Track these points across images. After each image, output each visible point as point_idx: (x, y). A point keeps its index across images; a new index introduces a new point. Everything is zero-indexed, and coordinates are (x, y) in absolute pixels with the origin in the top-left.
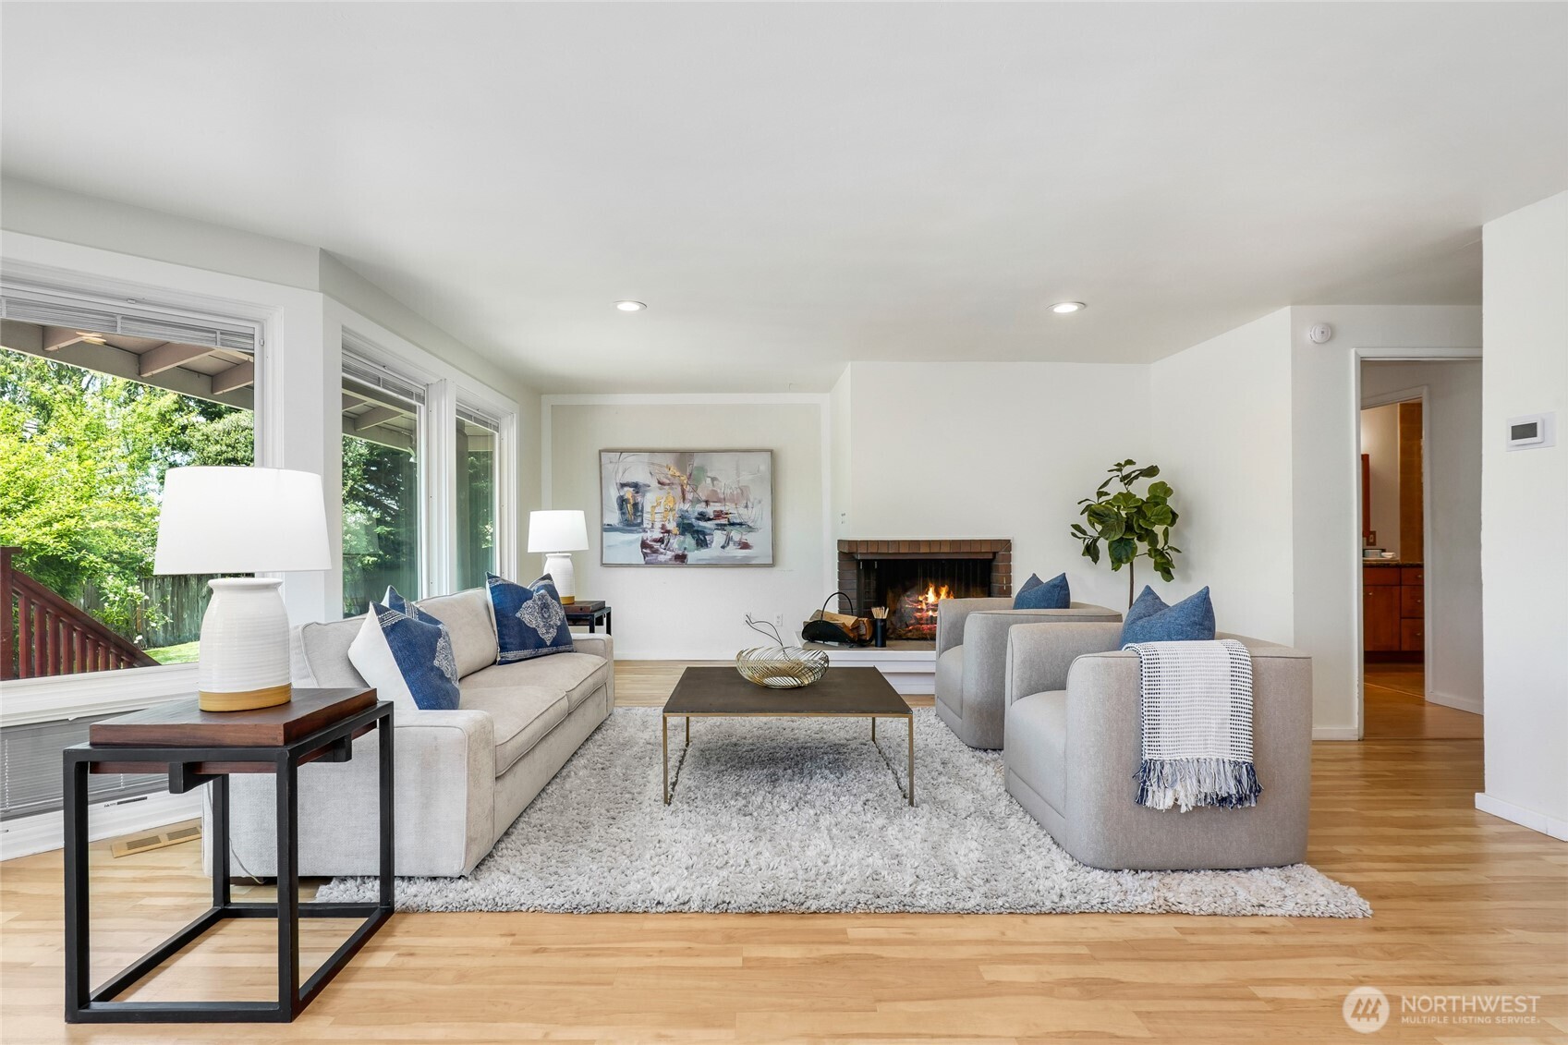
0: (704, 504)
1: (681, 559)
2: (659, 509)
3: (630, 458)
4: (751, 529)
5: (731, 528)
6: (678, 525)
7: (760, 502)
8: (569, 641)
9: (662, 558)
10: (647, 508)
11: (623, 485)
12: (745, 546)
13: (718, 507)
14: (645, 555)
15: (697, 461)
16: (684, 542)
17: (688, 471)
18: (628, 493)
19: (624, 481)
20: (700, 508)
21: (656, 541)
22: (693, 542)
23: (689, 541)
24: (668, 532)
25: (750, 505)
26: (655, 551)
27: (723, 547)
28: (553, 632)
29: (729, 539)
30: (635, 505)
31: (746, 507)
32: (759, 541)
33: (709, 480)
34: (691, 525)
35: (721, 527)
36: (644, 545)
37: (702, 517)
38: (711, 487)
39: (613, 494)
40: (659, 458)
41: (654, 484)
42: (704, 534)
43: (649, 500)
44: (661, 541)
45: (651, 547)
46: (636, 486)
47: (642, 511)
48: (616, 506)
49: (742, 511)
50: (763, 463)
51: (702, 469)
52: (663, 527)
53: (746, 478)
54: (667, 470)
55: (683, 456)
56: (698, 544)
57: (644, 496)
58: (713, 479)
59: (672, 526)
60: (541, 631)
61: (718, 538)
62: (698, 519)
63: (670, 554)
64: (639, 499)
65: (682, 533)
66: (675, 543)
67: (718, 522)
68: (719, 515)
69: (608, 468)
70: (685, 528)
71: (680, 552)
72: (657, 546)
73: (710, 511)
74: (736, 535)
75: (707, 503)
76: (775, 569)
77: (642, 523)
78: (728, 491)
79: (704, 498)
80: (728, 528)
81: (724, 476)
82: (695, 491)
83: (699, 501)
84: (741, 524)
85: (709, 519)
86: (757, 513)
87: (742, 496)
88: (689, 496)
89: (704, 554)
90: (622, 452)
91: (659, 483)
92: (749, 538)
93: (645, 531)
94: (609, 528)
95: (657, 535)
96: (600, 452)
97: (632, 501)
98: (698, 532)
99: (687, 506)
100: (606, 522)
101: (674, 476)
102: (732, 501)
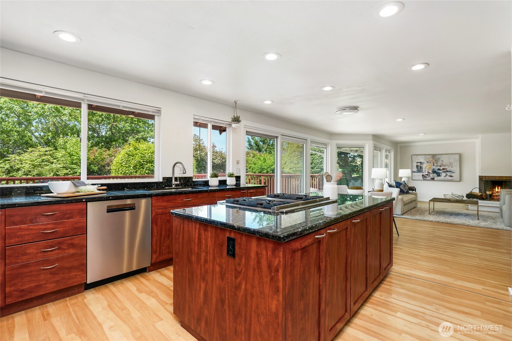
0: (439, 167)
1: (433, 179)
2: (427, 168)
3: (419, 157)
4: (453, 172)
5: (447, 172)
6: (432, 171)
7: (456, 166)
8: (409, 192)
9: (427, 179)
10: (424, 167)
11: (417, 163)
12: (451, 176)
13: (444, 167)
14: (423, 178)
15: (438, 157)
16: (434, 175)
17: (435, 159)
18: (419, 164)
20: (438, 167)
21: (426, 175)
22: (436, 175)
23: (435, 175)
24: (430, 173)
25: (453, 167)
26: (426, 177)
27: (445, 177)
28: (406, 190)
29: (446, 175)
30: (421, 167)
31: (452, 167)
32: (456, 176)
33: (441, 161)
34: (436, 171)
35: (445, 172)
36: (423, 176)
37: (439, 169)
38: (441, 163)
39: (415, 164)
40: (427, 156)
41: (426, 162)
42: (439, 173)
43: (424, 166)
44: (428, 175)
45: (425, 176)
46: (421, 163)
47: (422, 168)
48: (416, 167)
49: (450, 168)
50: (457, 157)
51: (439, 159)
52: (428, 172)
53: (451, 160)
54: (429, 159)
55: (434, 156)
56: (438, 176)
57: (423, 165)
58: (442, 161)
59: (430, 171)
60: (404, 190)
61: (444, 174)
62: (438, 170)
63: (430, 178)
64: (422, 165)
65: (433, 173)
66: (432, 175)
67: (443, 171)
68: (444, 169)
69: (414, 159)
70: (434, 172)
71: (433, 178)
72: (426, 176)
73: (441, 168)
74: (448, 174)
75: (440, 166)
76: (460, 183)
77: (422, 171)
78: (446, 163)
79: (439, 165)
81: (445, 160)
82: (437, 164)
83: (438, 166)
84: (450, 171)
85: (441, 170)
86: (455, 169)
87: (451, 164)
88: (435, 165)
89: (439, 178)
90: (417, 155)
91: (427, 162)
92: (453, 175)
93: (423, 172)
94: (414, 172)
95: (427, 173)
96: (412, 155)
97: (420, 166)
98: (438, 173)
99: (434, 167)
100: (413, 170)
101: (431, 160)
102: (447, 166)
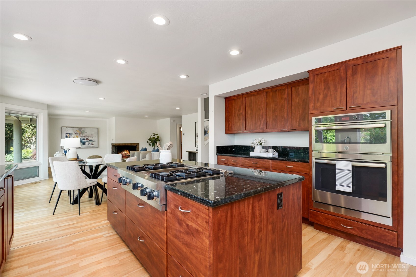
0: (84, 137)
3: (68, 129)
7: (95, 137)
10: (72, 138)
11: (67, 134)
12: (92, 144)
13: (87, 138)
15: (83, 129)
17: (81, 131)
19: (67, 133)
20: (84, 138)
25: (93, 137)
27: (88, 145)
29: (89, 143)
31: (93, 138)
32: (95, 144)
35: (88, 141)
37: (84, 139)
38: (86, 134)
39: (64, 135)
40: (74, 129)
41: (74, 133)
42: (84, 142)
46: (70, 134)
48: (65, 137)
49: (92, 138)
50: (96, 130)
51: (84, 131)
53: (92, 133)
54: (76, 131)
55: (80, 128)
56: (83, 144)
57: (71, 136)
58: (86, 133)
61: (87, 143)
62: (83, 140)
68: (87, 139)
69: (63, 130)
73: (85, 138)
74: (91, 143)
75: (85, 137)
76: (98, 149)
78: (89, 135)
80: (89, 141)
81: (88, 132)
83: (83, 137)
84: (92, 141)
85: (85, 140)
86: (95, 139)
87: (92, 135)
88: (81, 136)
89: (84, 146)
90: (66, 127)
92: (93, 143)
96: (61, 127)
97: (69, 137)
98: (83, 142)
101: (78, 132)
102: (90, 137)
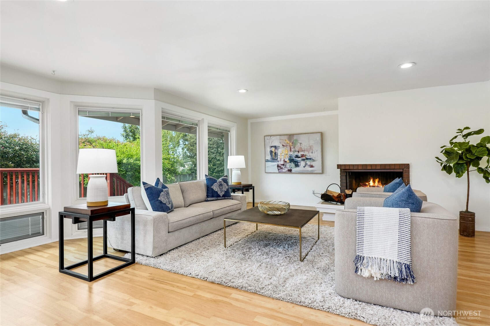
0: (297, 152)
1: (290, 171)
2: (283, 154)
3: (273, 138)
4: (314, 160)
5: (307, 160)
6: (289, 160)
7: (317, 151)
9: (284, 170)
10: (279, 154)
11: (271, 147)
12: (312, 166)
13: (302, 153)
14: (278, 169)
15: (295, 137)
16: (291, 165)
17: (292, 141)
18: (273, 149)
19: (272, 145)
20: (296, 153)
21: (282, 165)
22: (294, 165)
24: (286, 162)
25: (313, 152)
26: (282, 168)
27: (304, 167)
29: (306, 164)
30: (275, 153)
31: (312, 153)
32: (317, 165)
33: (299, 144)
34: (293, 160)
35: (303, 160)
36: (278, 166)
37: (297, 156)
38: (300, 146)
39: (268, 150)
40: (282, 137)
41: (281, 146)
42: (298, 162)
43: (279, 151)
44: (283, 165)
45: (280, 167)
46: (275, 147)
47: (277, 155)
48: (269, 154)
49: (311, 154)
50: (318, 137)
51: (297, 140)
52: (284, 160)
53: (312, 143)
54: (285, 141)
55: (290, 136)
56: (295, 166)
57: (278, 150)
58: (301, 144)
59: (287, 160)
61: (303, 164)
62: (295, 157)
63: (286, 169)
64: (276, 151)
65: (290, 162)
66: (289, 165)
67: (302, 158)
68: (302, 156)
69: (267, 141)
70: (291, 160)
71: (290, 169)
72: (282, 166)
73: (299, 154)
74: (308, 162)
75: (298, 152)
76: (323, 175)
77: (277, 159)
78: (306, 148)
79: (297, 150)
81: (304, 142)
82: (294, 148)
83: (296, 151)
84: (310, 159)
85: (299, 157)
86: (316, 155)
87: (311, 149)
88: (293, 150)
89: (297, 169)
90: (271, 136)
91: (283, 146)
92: (313, 164)
93: (278, 162)
94: (267, 161)
95: (282, 163)
96: (265, 137)
98: (295, 162)
99: (292, 153)
100: (266, 159)
101: (287, 143)
102: (307, 151)
